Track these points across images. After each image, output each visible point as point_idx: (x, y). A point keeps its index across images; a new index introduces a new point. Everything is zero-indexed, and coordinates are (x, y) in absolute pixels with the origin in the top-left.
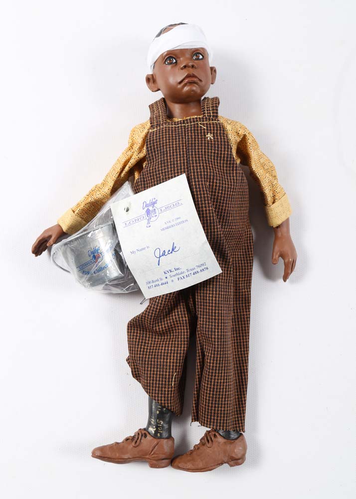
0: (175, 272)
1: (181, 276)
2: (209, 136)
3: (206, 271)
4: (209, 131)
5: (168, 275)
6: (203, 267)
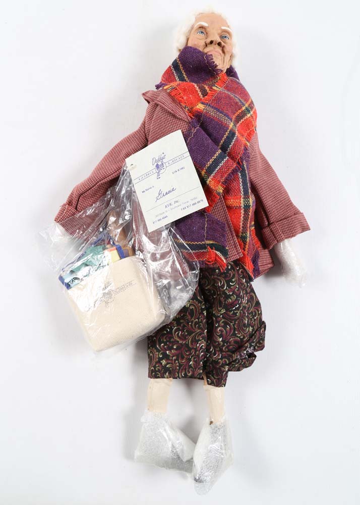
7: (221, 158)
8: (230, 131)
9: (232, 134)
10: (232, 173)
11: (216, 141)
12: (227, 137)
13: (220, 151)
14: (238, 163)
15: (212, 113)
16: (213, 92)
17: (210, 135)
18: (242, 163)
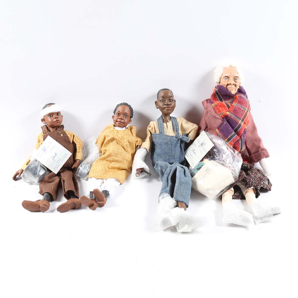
0: (60, 160)
1: (62, 160)
2: (62, 135)
3: (68, 155)
4: (62, 133)
5: (58, 162)
6: (66, 155)
7: (234, 135)
8: (239, 125)
9: (240, 125)
10: (237, 141)
11: (233, 128)
12: (237, 127)
13: (234, 132)
14: (240, 137)
15: (233, 116)
16: (232, 106)
17: (231, 125)
18: (242, 137)
